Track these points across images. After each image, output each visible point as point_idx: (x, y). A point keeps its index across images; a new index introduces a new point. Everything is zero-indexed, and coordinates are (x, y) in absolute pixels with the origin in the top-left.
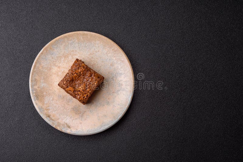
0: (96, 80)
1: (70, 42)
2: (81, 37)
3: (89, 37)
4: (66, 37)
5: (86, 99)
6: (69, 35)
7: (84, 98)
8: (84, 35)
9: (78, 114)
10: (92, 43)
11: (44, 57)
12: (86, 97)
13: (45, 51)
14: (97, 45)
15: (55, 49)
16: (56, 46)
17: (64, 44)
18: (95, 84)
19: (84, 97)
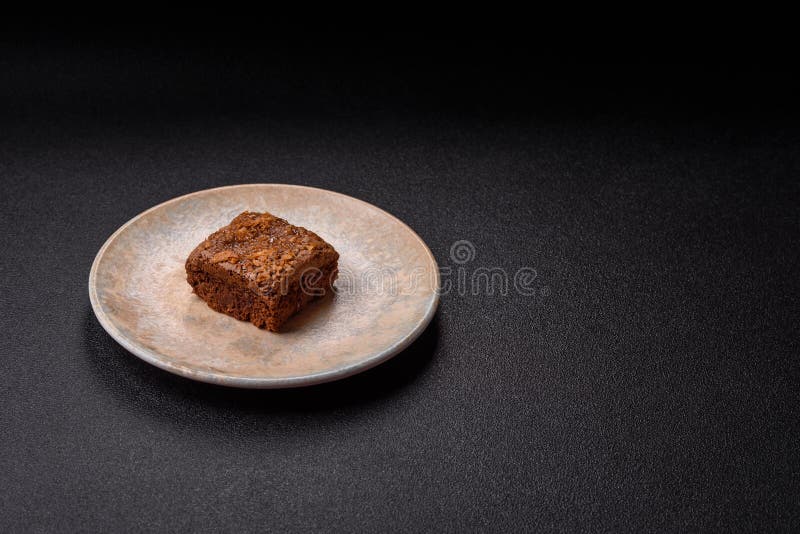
0: (310, 241)
1: (224, 210)
2: (261, 198)
3: (286, 198)
4: (212, 195)
5: (279, 278)
6: (221, 192)
7: (274, 277)
8: (268, 191)
9: (255, 355)
10: (296, 211)
11: (142, 235)
12: (278, 274)
13: (145, 221)
14: (311, 217)
15: (179, 223)
16: (181, 216)
17: (207, 214)
18: (311, 248)
19: (271, 274)
